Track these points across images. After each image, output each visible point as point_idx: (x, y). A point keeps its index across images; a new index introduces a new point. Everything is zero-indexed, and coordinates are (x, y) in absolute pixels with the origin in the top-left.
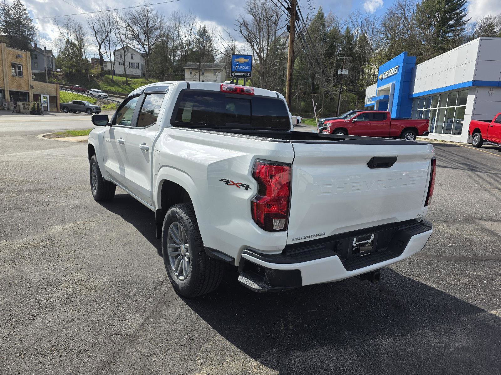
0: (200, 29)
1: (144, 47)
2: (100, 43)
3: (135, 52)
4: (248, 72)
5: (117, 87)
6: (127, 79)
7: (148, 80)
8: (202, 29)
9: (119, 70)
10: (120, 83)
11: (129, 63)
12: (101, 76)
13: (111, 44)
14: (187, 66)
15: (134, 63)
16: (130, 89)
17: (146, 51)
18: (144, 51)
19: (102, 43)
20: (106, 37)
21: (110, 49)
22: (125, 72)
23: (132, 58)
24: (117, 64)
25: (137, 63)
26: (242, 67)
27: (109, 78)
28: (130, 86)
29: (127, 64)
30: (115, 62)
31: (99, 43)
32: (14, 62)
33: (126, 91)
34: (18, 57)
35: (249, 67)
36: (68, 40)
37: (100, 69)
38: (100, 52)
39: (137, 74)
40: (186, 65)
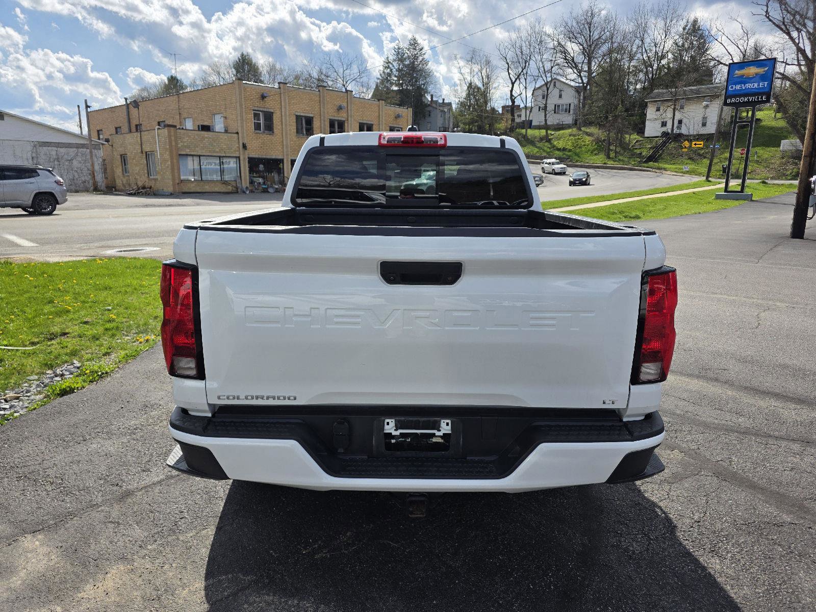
0: (686, 26)
1: (580, 76)
2: (514, 80)
3: (565, 86)
4: (762, 94)
5: (531, 147)
6: (547, 132)
7: (581, 130)
8: (689, 26)
9: (537, 118)
10: (536, 140)
11: (555, 105)
12: (510, 131)
13: (529, 79)
14: (652, 98)
15: (563, 105)
16: (550, 148)
17: (583, 82)
18: (579, 83)
19: (516, 79)
20: (522, 71)
21: (526, 88)
22: (546, 120)
23: (560, 96)
24: (535, 110)
25: (567, 105)
26: (749, 86)
27: (521, 134)
28: (551, 144)
29: (550, 107)
30: (532, 108)
31: (512, 81)
32: (393, 126)
33: (544, 151)
34: (398, 117)
35: (766, 83)
36: (470, 84)
37: (510, 122)
38: (512, 95)
39: (564, 123)
40: (652, 95)
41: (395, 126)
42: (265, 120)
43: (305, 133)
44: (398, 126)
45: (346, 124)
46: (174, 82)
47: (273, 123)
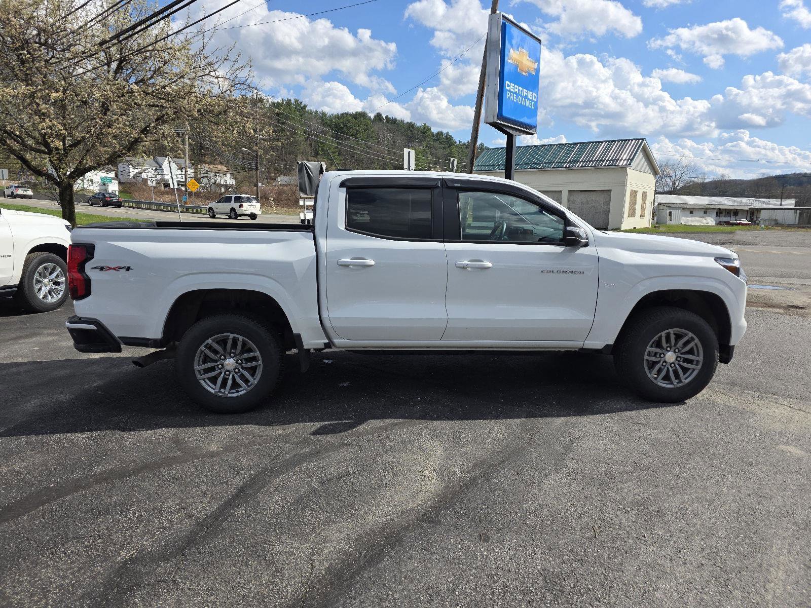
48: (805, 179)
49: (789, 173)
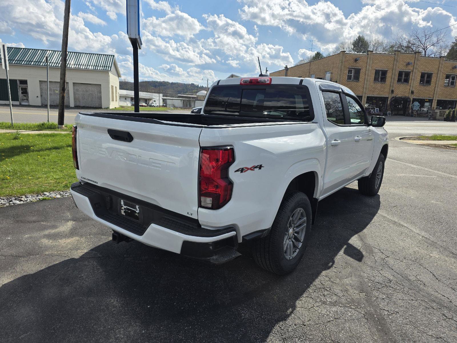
32: (449, 74)
34: (454, 68)
41: (451, 74)
42: (355, 73)
43: (380, 80)
44: (453, 74)
45: (411, 74)
46: (318, 55)
47: (359, 76)
48: (157, 84)
49: (151, 80)
